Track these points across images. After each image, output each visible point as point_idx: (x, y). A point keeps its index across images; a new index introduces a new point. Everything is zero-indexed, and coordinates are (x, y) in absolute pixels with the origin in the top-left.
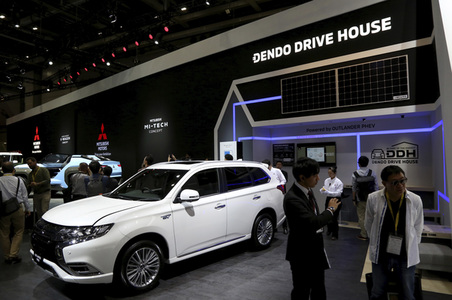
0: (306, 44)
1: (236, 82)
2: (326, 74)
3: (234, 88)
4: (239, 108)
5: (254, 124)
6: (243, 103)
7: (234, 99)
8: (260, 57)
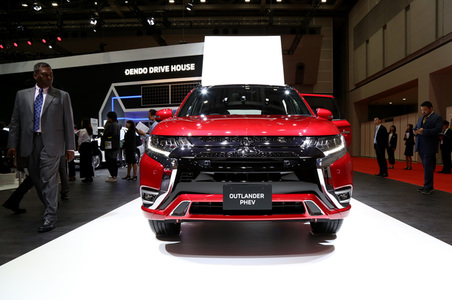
0: (155, 70)
1: (113, 85)
2: (164, 87)
3: (112, 87)
4: (116, 100)
5: (125, 110)
6: (118, 98)
7: (112, 94)
8: (129, 72)
